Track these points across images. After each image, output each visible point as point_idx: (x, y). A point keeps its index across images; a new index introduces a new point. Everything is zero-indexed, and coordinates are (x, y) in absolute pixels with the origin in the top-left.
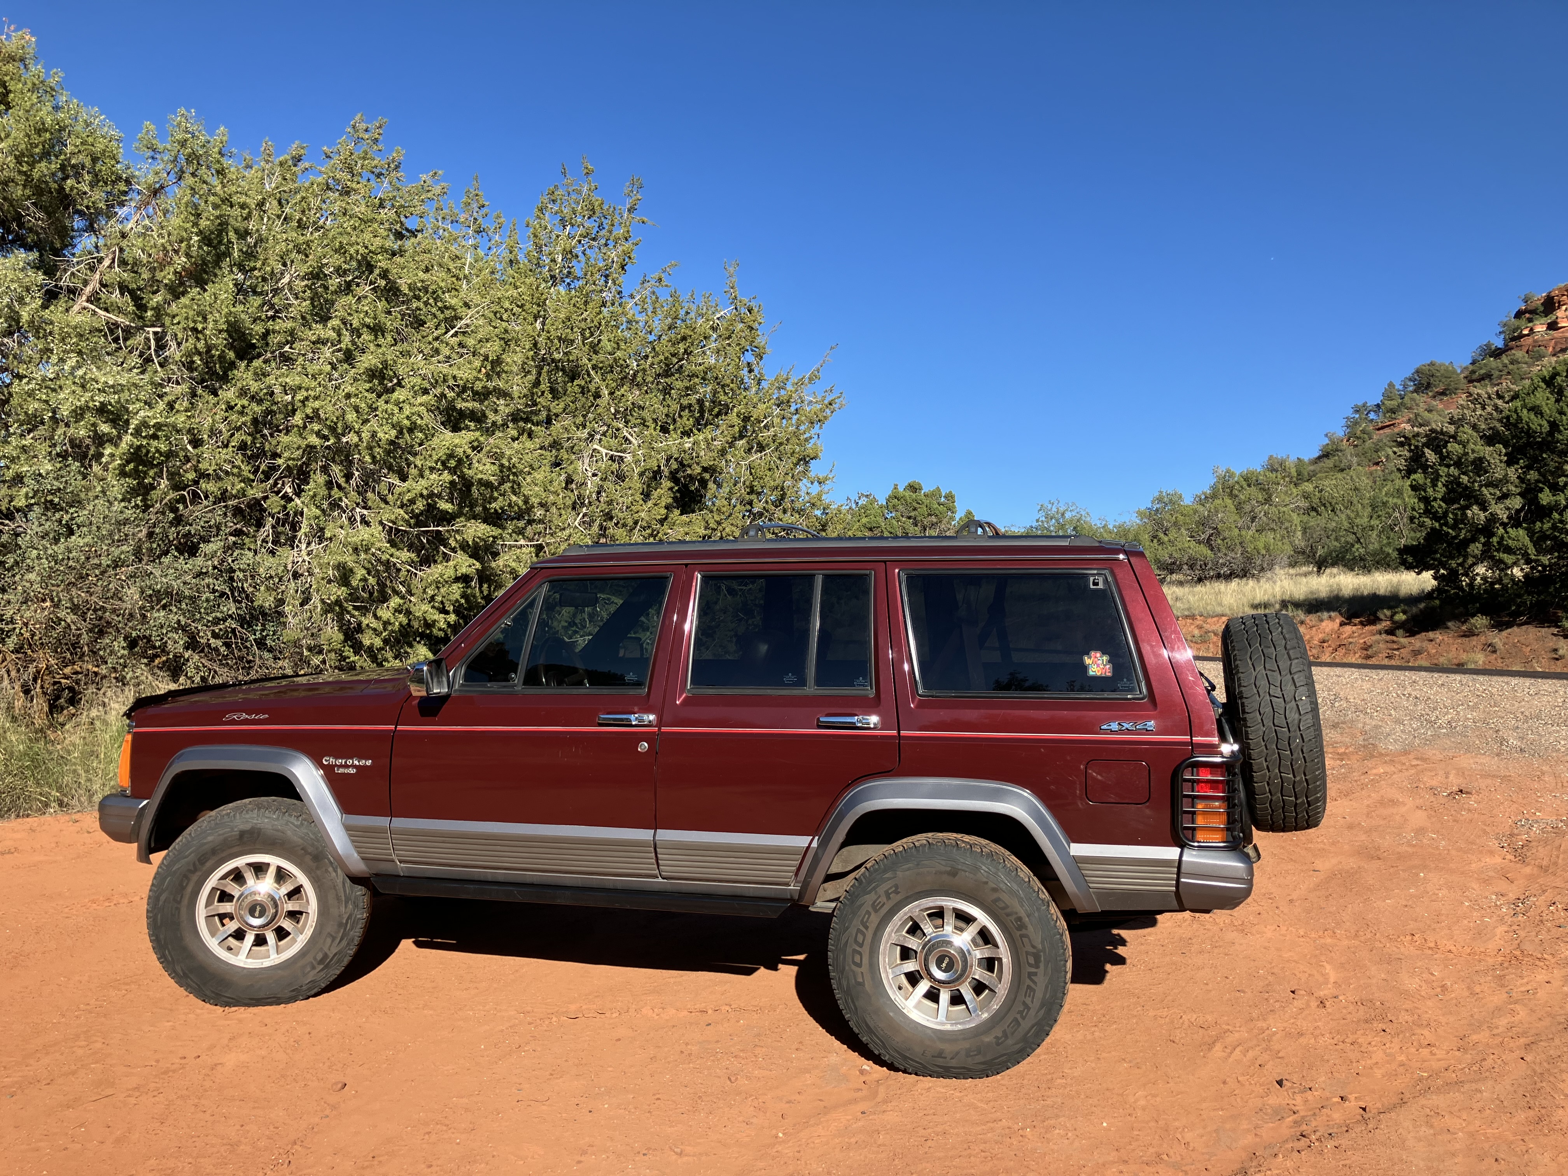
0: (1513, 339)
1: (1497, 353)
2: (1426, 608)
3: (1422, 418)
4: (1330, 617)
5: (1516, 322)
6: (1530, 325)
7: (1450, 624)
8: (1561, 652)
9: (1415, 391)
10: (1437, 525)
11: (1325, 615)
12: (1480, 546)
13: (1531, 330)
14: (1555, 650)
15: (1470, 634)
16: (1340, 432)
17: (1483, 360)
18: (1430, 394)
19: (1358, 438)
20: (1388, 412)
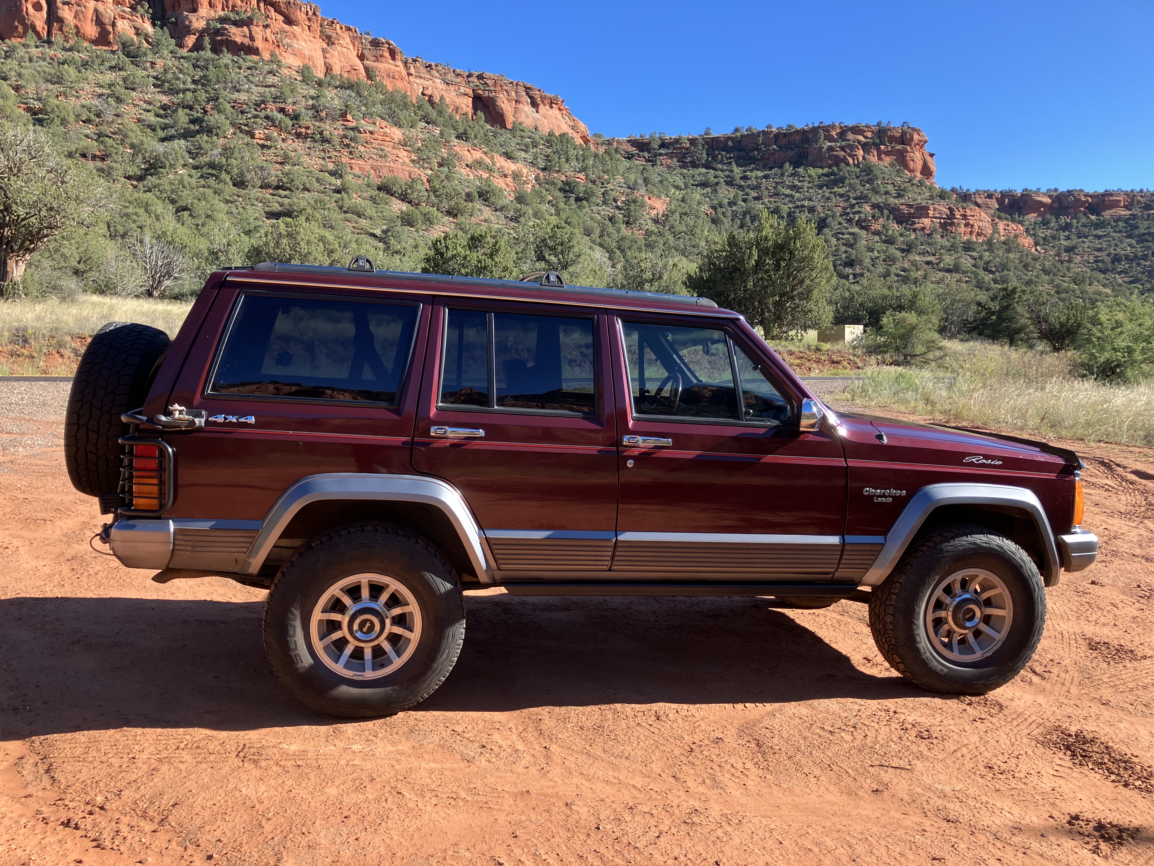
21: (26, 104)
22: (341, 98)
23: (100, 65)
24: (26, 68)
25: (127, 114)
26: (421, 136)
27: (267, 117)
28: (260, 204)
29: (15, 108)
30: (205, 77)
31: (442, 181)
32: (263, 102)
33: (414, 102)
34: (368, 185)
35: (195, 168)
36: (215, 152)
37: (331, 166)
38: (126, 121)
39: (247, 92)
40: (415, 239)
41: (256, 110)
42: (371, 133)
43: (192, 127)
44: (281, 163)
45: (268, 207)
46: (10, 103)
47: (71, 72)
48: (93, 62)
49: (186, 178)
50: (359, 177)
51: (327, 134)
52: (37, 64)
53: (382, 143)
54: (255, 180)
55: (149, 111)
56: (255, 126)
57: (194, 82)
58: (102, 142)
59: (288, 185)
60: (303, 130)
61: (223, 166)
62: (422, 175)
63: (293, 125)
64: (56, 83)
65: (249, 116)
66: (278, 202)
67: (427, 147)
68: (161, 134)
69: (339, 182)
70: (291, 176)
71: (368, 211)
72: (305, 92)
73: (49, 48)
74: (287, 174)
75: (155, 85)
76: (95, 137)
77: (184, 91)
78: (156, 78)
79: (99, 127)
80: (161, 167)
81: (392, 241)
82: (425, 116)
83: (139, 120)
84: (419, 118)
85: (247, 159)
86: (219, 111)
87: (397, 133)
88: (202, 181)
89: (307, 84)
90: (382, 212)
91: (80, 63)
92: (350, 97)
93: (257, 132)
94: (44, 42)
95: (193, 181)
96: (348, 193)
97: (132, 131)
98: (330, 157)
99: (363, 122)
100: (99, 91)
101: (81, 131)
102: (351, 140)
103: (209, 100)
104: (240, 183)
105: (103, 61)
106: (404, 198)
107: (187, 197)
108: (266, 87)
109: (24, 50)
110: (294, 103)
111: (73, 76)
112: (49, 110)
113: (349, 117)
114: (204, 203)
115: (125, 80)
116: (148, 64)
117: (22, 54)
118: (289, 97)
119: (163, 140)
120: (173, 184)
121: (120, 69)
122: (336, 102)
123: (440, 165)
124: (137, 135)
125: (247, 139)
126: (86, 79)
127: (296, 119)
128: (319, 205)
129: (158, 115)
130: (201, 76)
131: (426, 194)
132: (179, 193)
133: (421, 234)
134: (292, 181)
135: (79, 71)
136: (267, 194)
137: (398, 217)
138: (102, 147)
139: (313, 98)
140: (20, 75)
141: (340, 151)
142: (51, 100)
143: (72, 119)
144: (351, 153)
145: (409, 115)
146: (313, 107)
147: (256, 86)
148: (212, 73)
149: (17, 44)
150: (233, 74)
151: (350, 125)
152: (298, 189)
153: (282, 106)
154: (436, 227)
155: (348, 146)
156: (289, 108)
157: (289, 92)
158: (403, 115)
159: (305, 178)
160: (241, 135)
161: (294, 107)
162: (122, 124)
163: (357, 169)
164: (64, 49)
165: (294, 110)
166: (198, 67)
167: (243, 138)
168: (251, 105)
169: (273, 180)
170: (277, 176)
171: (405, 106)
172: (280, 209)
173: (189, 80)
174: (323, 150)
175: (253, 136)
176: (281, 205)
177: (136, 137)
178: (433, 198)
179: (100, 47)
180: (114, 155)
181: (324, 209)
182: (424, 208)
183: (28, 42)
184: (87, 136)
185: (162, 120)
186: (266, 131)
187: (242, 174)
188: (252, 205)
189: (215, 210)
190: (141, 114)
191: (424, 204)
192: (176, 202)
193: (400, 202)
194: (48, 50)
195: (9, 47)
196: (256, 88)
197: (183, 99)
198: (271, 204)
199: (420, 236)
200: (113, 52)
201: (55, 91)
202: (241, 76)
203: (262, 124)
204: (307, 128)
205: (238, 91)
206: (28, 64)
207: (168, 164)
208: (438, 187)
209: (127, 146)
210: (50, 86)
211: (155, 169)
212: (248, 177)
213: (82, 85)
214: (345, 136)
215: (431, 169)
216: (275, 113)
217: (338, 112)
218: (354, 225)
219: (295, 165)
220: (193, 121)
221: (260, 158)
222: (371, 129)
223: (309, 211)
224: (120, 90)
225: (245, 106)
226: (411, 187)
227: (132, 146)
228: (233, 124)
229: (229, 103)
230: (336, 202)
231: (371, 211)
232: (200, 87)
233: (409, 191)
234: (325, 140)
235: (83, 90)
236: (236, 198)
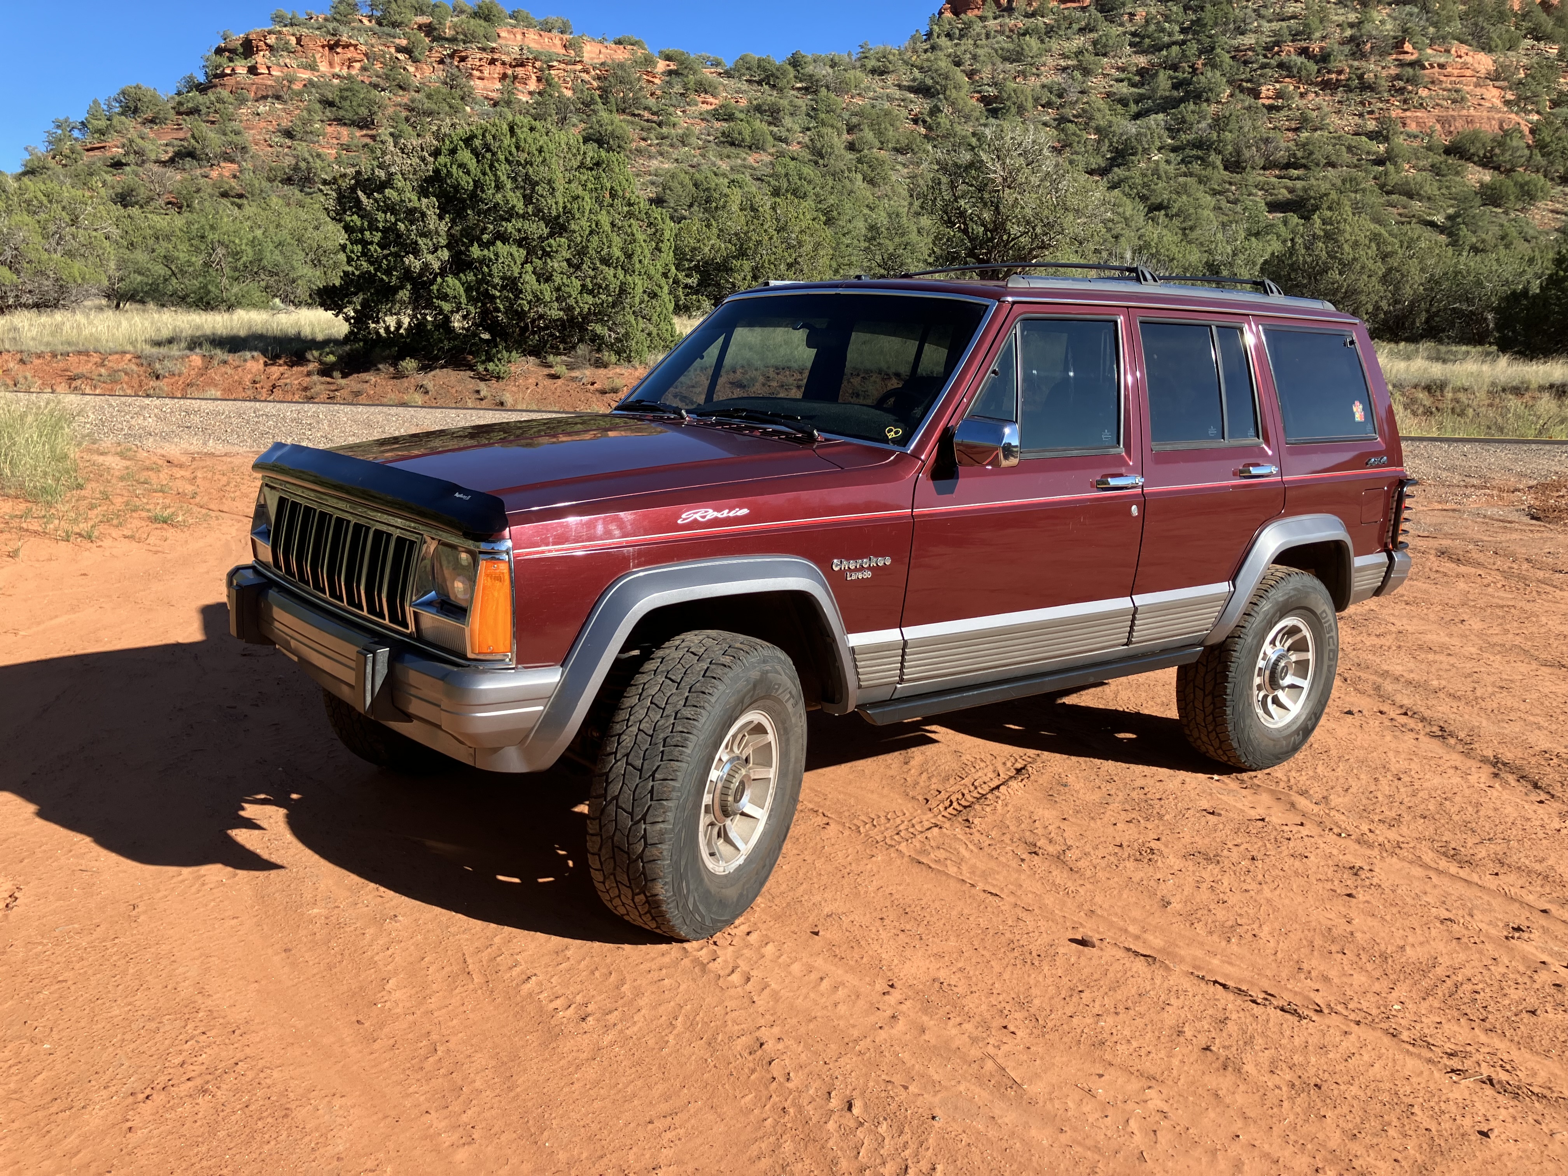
0: (216, 76)
1: (202, 89)
2: (351, 350)
3: (137, 145)
4: (253, 357)
5: (219, 59)
6: (231, 64)
7: (381, 366)
8: (482, 394)
9: (122, 114)
10: (372, 269)
11: (248, 354)
12: (407, 293)
13: (233, 70)
14: (478, 392)
15: (399, 376)
16: (41, 149)
17: (188, 92)
18: (139, 120)
19: (67, 157)
20: (96, 132)
21: (979, 92)
22: (1395, 19)
23: (1067, 29)
24: (982, 47)
25: (1095, 89)
26: (1525, 61)
27: (1281, 65)
28: (1260, 193)
29: (967, 99)
30: (1198, 22)
31: (1557, 129)
32: (1277, 43)
33: (1516, 8)
34: (1429, 148)
35: (1174, 149)
36: (1203, 125)
37: (1371, 125)
38: (1093, 98)
39: (1256, 32)
40: (1502, 225)
41: (1265, 56)
42: (1441, 66)
43: (1175, 93)
44: (1296, 130)
45: (1271, 194)
46: (963, 93)
47: (1032, 42)
48: (1059, 28)
49: (1163, 166)
50: (1416, 137)
51: (1369, 77)
52: (994, 41)
53: (1458, 80)
54: (1256, 158)
55: (1122, 81)
56: (1262, 81)
57: (1183, 31)
58: (1063, 130)
59: (1303, 161)
60: (1334, 76)
61: (1213, 143)
62: (1523, 122)
63: (1319, 71)
64: (1014, 61)
65: (1255, 66)
66: (1286, 188)
67: (1534, 78)
68: (1134, 108)
69: (1382, 148)
70: (1311, 147)
71: (1427, 188)
72: (1342, 18)
73: (1010, 16)
74: (1304, 145)
75: (1131, 45)
76: (1055, 124)
77: (1168, 46)
78: (1134, 34)
79: (1061, 110)
80: (1132, 154)
81: (1464, 231)
82: (1534, 29)
83: (1109, 95)
84: (1524, 32)
85: (1246, 130)
86: (1214, 66)
87: (1484, 62)
88: (1183, 168)
89: (1346, 6)
90: (1448, 188)
91: (1043, 31)
92: (1411, 15)
93: (1264, 88)
94: (1003, 11)
95: (1171, 168)
96: (1395, 164)
97: (1099, 110)
98: (1371, 112)
99: (1429, 51)
100: (1063, 63)
101: (1040, 118)
102: (1408, 81)
103: (1201, 52)
104: (1235, 165)
105: (1071, 24)
106: (1487, 162)
107: (1162, 191)
108: (1283, 20)
109: (981, 24)
110: (1324, 38)
111: (1035, 49)
112: (1005, 96)
113: (1408, 47)
114: (1184, 197)
115: (1095, 43)
116: (1126, 17)
117: (978, 29)
118: (1316, 29)
119: (1137, 116)
120: (1146, 176)
121: (1091, 31)
122: (1389, 27)
123: (1555, 104)
124: (1104, 115)
125: (1249, 101)
126: (1050, 51)
127: (1324, 62)
128: (1348, 186)
129: (1134, 85)
130: (1192, 22)
131: (1527, 152)
132: (1153, 186)
133: (1513, 216)
134: (1311, 153)
135: (1042, 42)
136: (1271, 177)
137: (1476, 193)
138: (1063, 136)
139: (1351, 25)
140: (975, 57)
141: (1388, 101)
142: (1008, 83)
143: (1029, 105)
144: (1405, 101)
145: (1507, 31)
146: (1352, 39)
147: (1270, 21)
148: (1209, 14)
149: (974, 19)
150: (1237, 11)
151: (1408, 58)
152: (1318, 165)
153: (1304, 44)
154: (1539, 204)
155: (1401, 91)
156: (1315, 47)
157: (1317, 22)
158: (1495, 32)
159: (1330, 147)
160: (1241, 96)
161: (1323, 44)
162: (1087, 103)
163: (1414, 125)
164: (1027, 16)
165: (1322, 48)
166: (1190, 8)
167: (1242, 101)
168: (1259, 50)
169: (1281, 155)
170: (1288, 149)
171: (1502, 17)
172: (1289, 196)
173: (1177, 28)
174: (1362, 103)
175: (1257, 95)
176: (1291, 191)
177: (1104, 117)
178: (1539, 157)
179: (1069, 5)
180: (1075, 144)
181: (1356, 192)
182: (1522, 174)
183: (986, 14)
184: (1045, 124)
185: (1136, 90)
186: (1278, 86)
187: (1238, 152)
188: (1249, 195)
189: (1200, 206)
190: (1111, 86)
191: (1521, 170)
192: (1147, 199)
193: (1480, 169)
194: (1007, 20)
195: (964, 23)
196: (1268, 25)
197: (1166, 57)
198: (1276, 192)
199: (1510, 220)
200: (1084, 9)
201: (1013, 71)
202: (1249, 11)
203: (1272, 76)
204: (1340, 72)
205: (1242, 34)
206: (984, 42)
207: (1140, 149)
208: (1548, 139)
209: (1091, 130)
210: (1008, 66)
211: (1124, 157)
212: (1247, 154)
213: (1044, 59)
214: (1398, 77)
215: (1538, 112)
216: (1294, 57)
217: (1391, 41)
218: (1401, 211)
219: (1316, 130)
220: (1175, 87)
221: (1265, 125)
222: (1442, 60)
223: (1334, 195)
224: (1089, 58)
225: (1250, 53)
226: (1501, 144)
227: (1098, 130)
228: (1230, 82)
229: (1228, 52)
230: (1375, 178)
231: (1431, 187)
232: (1190, 36)
233: (1497, 151)
234: (1365, 87)
235: (1044, 65)
236: (1227, 186)
